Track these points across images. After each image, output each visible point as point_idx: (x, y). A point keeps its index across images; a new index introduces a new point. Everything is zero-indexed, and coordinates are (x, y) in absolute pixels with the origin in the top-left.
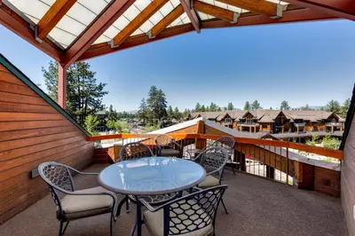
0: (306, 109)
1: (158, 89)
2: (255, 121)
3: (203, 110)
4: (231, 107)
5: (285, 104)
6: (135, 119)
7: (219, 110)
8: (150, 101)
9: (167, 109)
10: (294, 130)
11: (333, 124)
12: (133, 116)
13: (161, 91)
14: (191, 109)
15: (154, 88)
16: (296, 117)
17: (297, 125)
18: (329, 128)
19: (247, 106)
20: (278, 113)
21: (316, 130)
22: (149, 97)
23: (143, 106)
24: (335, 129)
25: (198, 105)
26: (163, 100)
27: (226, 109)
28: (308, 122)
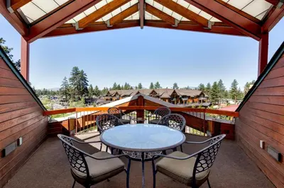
0: (187, 89)
1: (80, 70)
2: (158, 97)
3: (119, 88)
4: (140, 86)
5: (175, 85)
6: (56, 96)
7: (132, 88)
8: (72, 79)
9: (88, 87)
10: (182, 102)
11: (202, 99)
12: (55, 93)
13: (82, 72)
14: (109, 88)
15: (76, 69)
16: (183, 94)
17: (184, 99)
18: (200, 101)
19: (152, 86)
20: (172, 91)
21: (193, 102)
22: (71, 76)
23: (65, 84)
24: (204, 102)
25: (115, 85)
26: (84, 79)
27: (136, 88)
28: (189, 97)
